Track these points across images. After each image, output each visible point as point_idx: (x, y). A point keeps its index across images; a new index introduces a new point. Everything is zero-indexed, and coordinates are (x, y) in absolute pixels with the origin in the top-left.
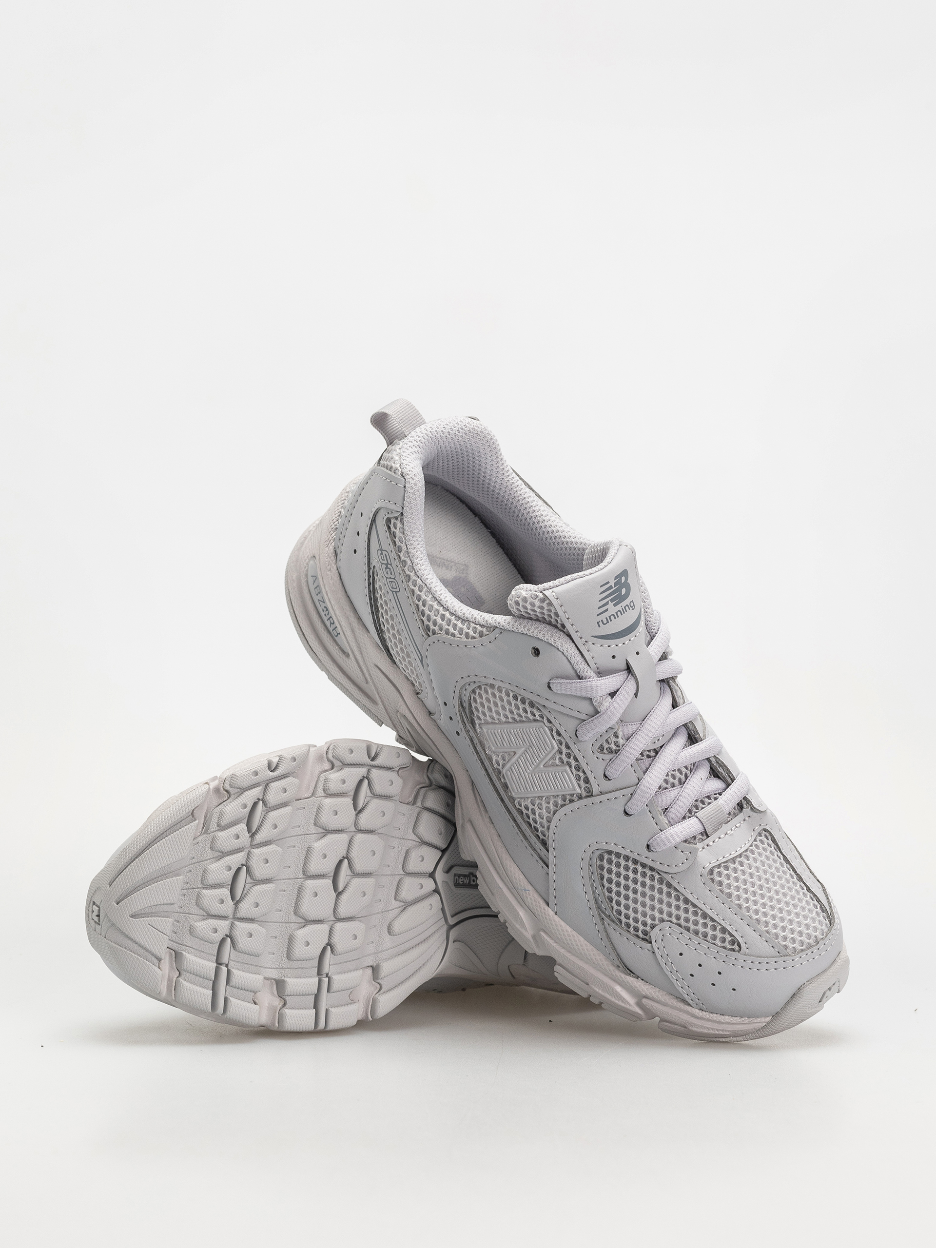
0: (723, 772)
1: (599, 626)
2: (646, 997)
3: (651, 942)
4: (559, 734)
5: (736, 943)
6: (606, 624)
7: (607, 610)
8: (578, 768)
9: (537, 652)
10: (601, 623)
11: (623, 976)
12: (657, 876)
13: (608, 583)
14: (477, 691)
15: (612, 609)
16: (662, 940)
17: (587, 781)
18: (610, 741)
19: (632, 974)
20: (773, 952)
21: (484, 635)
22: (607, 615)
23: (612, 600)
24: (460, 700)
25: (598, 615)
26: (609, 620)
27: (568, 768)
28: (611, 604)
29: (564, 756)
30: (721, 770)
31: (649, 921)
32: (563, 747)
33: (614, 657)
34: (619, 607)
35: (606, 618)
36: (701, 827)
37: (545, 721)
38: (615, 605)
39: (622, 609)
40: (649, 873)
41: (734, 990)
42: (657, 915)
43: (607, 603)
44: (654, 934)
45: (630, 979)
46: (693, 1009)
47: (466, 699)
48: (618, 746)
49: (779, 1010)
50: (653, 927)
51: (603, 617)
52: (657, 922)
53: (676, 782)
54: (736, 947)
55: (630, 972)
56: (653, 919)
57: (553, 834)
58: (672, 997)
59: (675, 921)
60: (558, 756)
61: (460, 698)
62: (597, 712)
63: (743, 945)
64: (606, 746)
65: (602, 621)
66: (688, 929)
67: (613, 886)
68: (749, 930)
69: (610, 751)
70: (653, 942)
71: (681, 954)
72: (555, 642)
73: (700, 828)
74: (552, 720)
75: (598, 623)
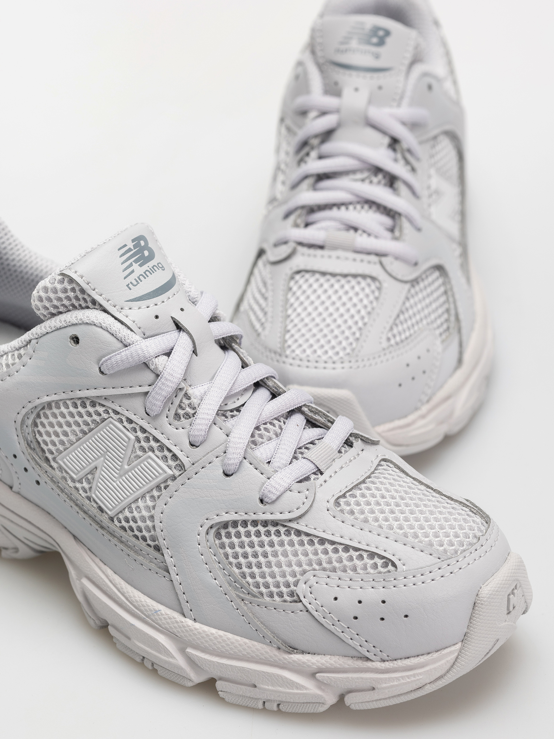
0: (320, 418)
1: (130, 289)
2: (321, 671)
3: (301, 601)
4: (130, 421)
5: (390, 564)
6: (137, 285)
7: (133, 271)
8: (162, 447)
9: (76, 340)
10: (130, 286)
11: (286, 656)
12: (282, 530)
13: (125, 246)
14: (38, 421)
15: (138, 270)
16: (311, 593)
17: (175, 457)
18: (184, 406)
19: (295, 651)
20: (433, 560)
21: (23, 355)
22: (135, 276)
23: (136, 261)
24: (26, 442)
25: (125, 278)
26: (138, 280)
27: (151, 454)
28: (135, 266)
29: (143, 444)
30: (317, 417)
31: (291, 580)
32: (140, 434)
33: (157, 317)
34: (145, 267)
35: (135, 279)
36: (313, 466)
37: (112, 414)
38: (141, 265)
39: (150, 268)
40: (273, 529)
41: (406, 616)
42: (297, 569)
43: (131, 265)
44: (301, 589)
45: (296, 657)
46: (373, 663)
47: (30, 438)
48: (194, 408)
49: (465, 630)
50: (296, 584)
51: (132, 278)
52: (299, 577)
53: (272, 434)
54: (390, 567)
55: (293, 649)
56: (294, 575)
57: (161, 532)
58: (346, 658)
59: (317, 567)
60: (137, 445)
61: (25, 439)
62: (158, 376)
63: (397, 562)
64: (181, 412)
65: (131, 283)
66: (334, 570)
67: (241, 560)
68: (399, 546)
69: (187, 416)
70: (302, 598)
71: (336, 599)
72: (89, 319)
73: (311, 468)
74: (118, 409)
75: (128, 286)
